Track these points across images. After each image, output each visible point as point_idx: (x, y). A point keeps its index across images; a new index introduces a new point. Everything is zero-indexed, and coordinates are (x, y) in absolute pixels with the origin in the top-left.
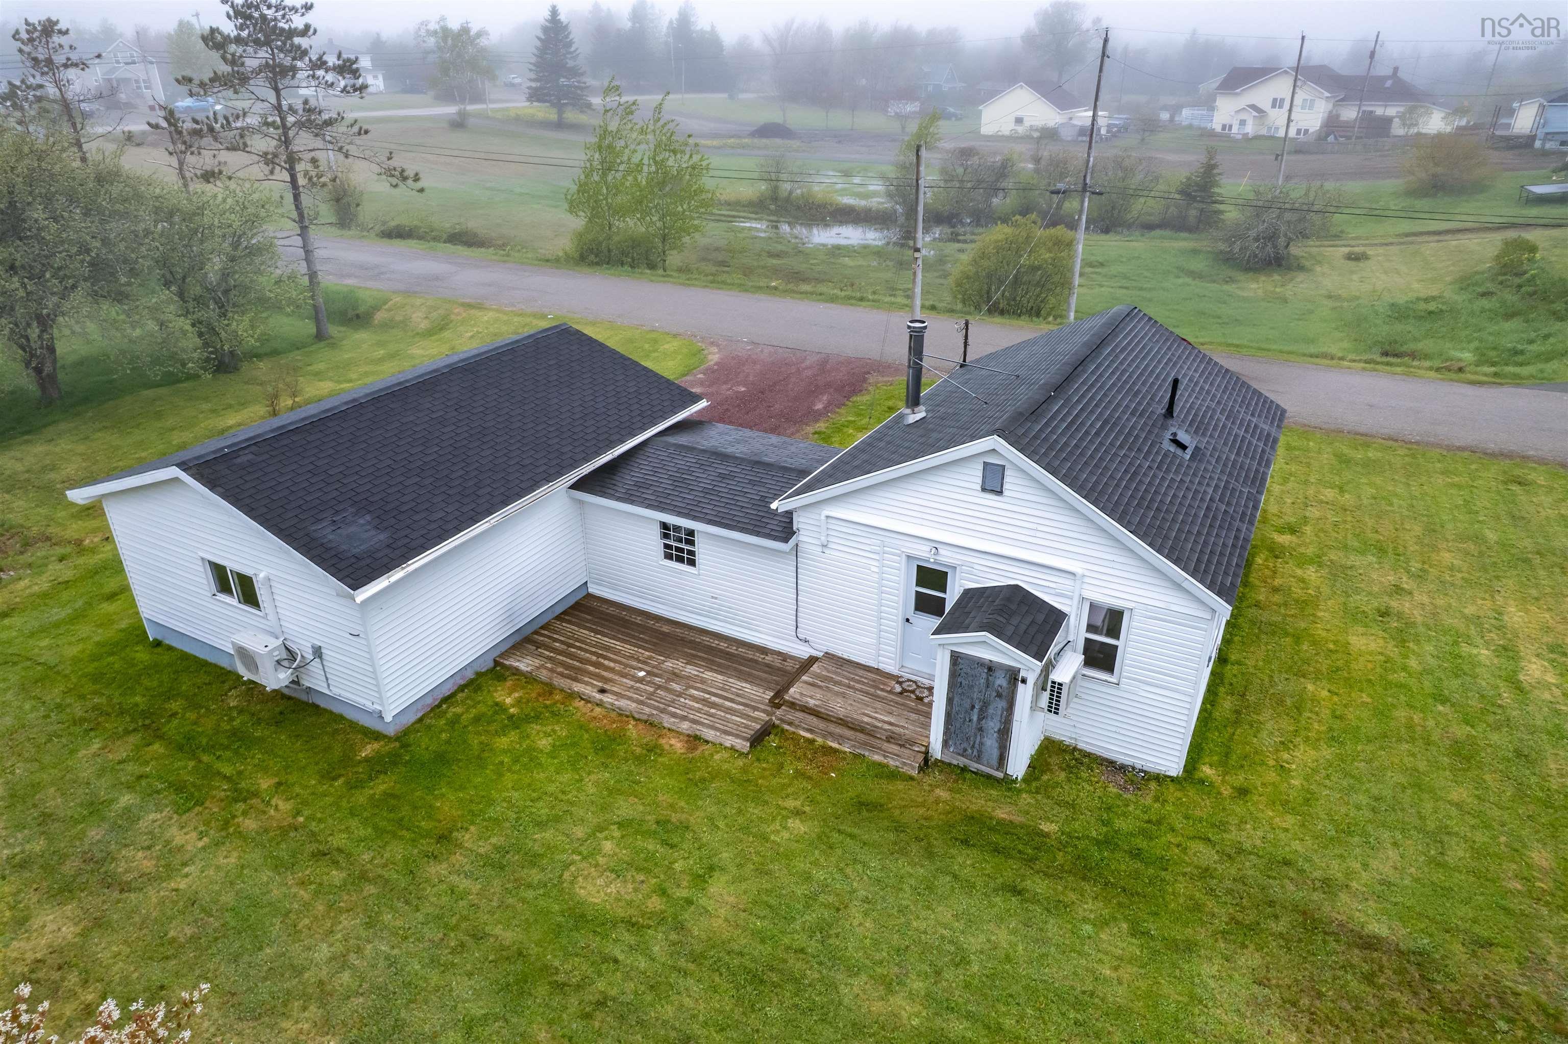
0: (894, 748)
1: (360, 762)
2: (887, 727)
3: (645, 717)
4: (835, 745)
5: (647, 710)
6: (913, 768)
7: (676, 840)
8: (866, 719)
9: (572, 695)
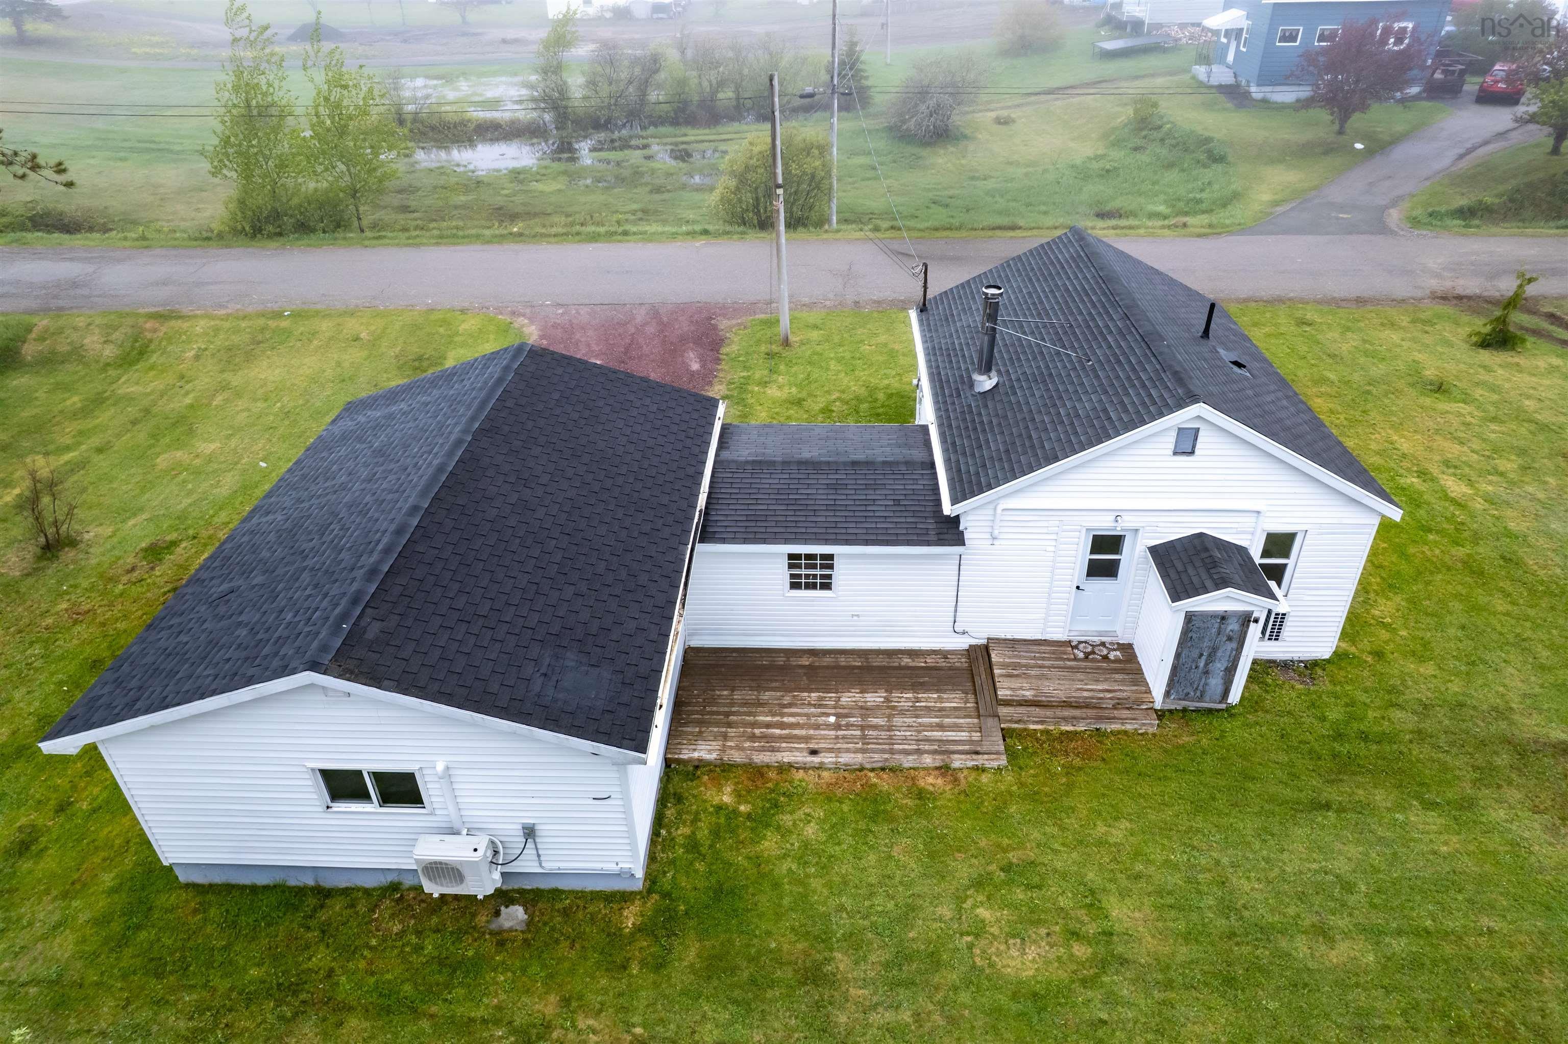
0: (1125, 713)
1: (632, 934)
2: (1109, 695)
3: (880, 765)
4: (1069, 728)
5: (877, 756)
6: (1152, 725)
7: (1036, 880)
8: (1086, 694)
9: (784, 769)
